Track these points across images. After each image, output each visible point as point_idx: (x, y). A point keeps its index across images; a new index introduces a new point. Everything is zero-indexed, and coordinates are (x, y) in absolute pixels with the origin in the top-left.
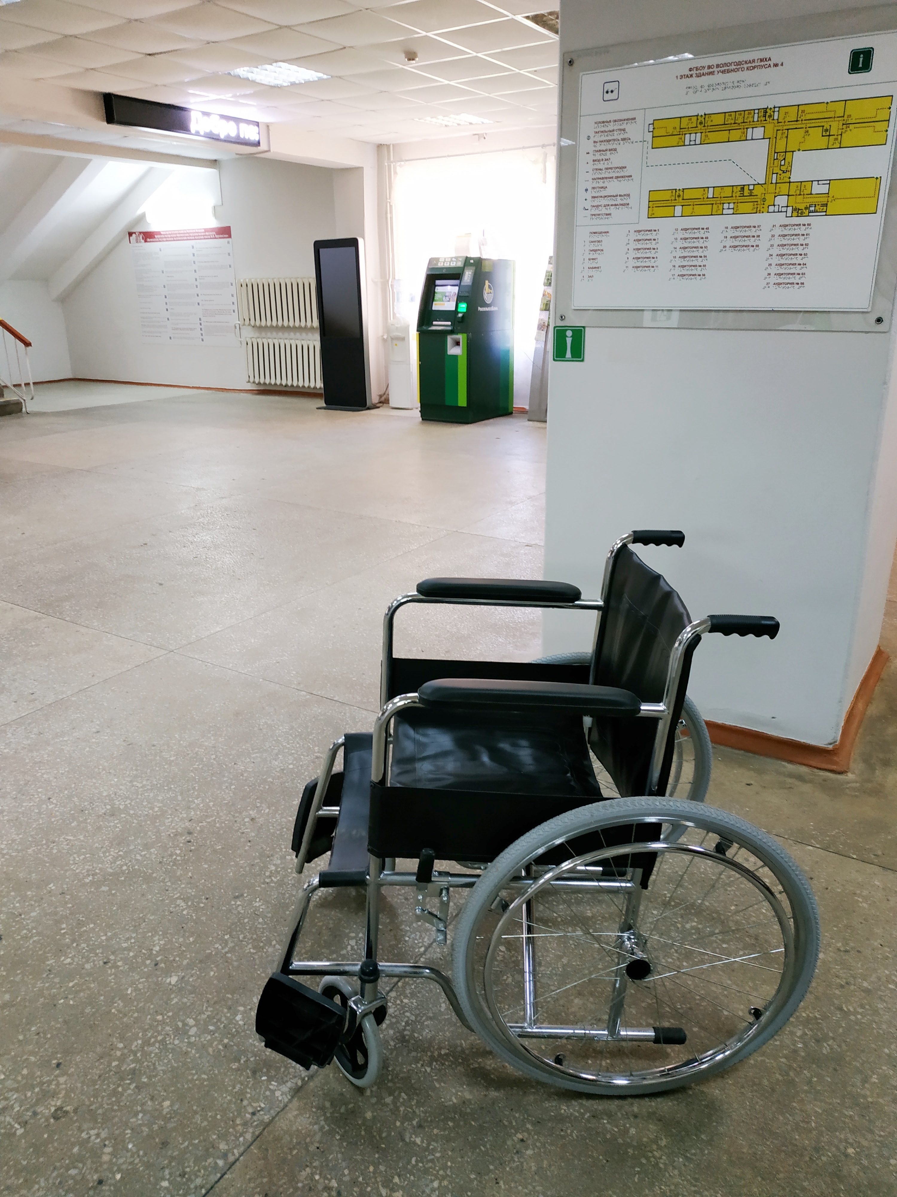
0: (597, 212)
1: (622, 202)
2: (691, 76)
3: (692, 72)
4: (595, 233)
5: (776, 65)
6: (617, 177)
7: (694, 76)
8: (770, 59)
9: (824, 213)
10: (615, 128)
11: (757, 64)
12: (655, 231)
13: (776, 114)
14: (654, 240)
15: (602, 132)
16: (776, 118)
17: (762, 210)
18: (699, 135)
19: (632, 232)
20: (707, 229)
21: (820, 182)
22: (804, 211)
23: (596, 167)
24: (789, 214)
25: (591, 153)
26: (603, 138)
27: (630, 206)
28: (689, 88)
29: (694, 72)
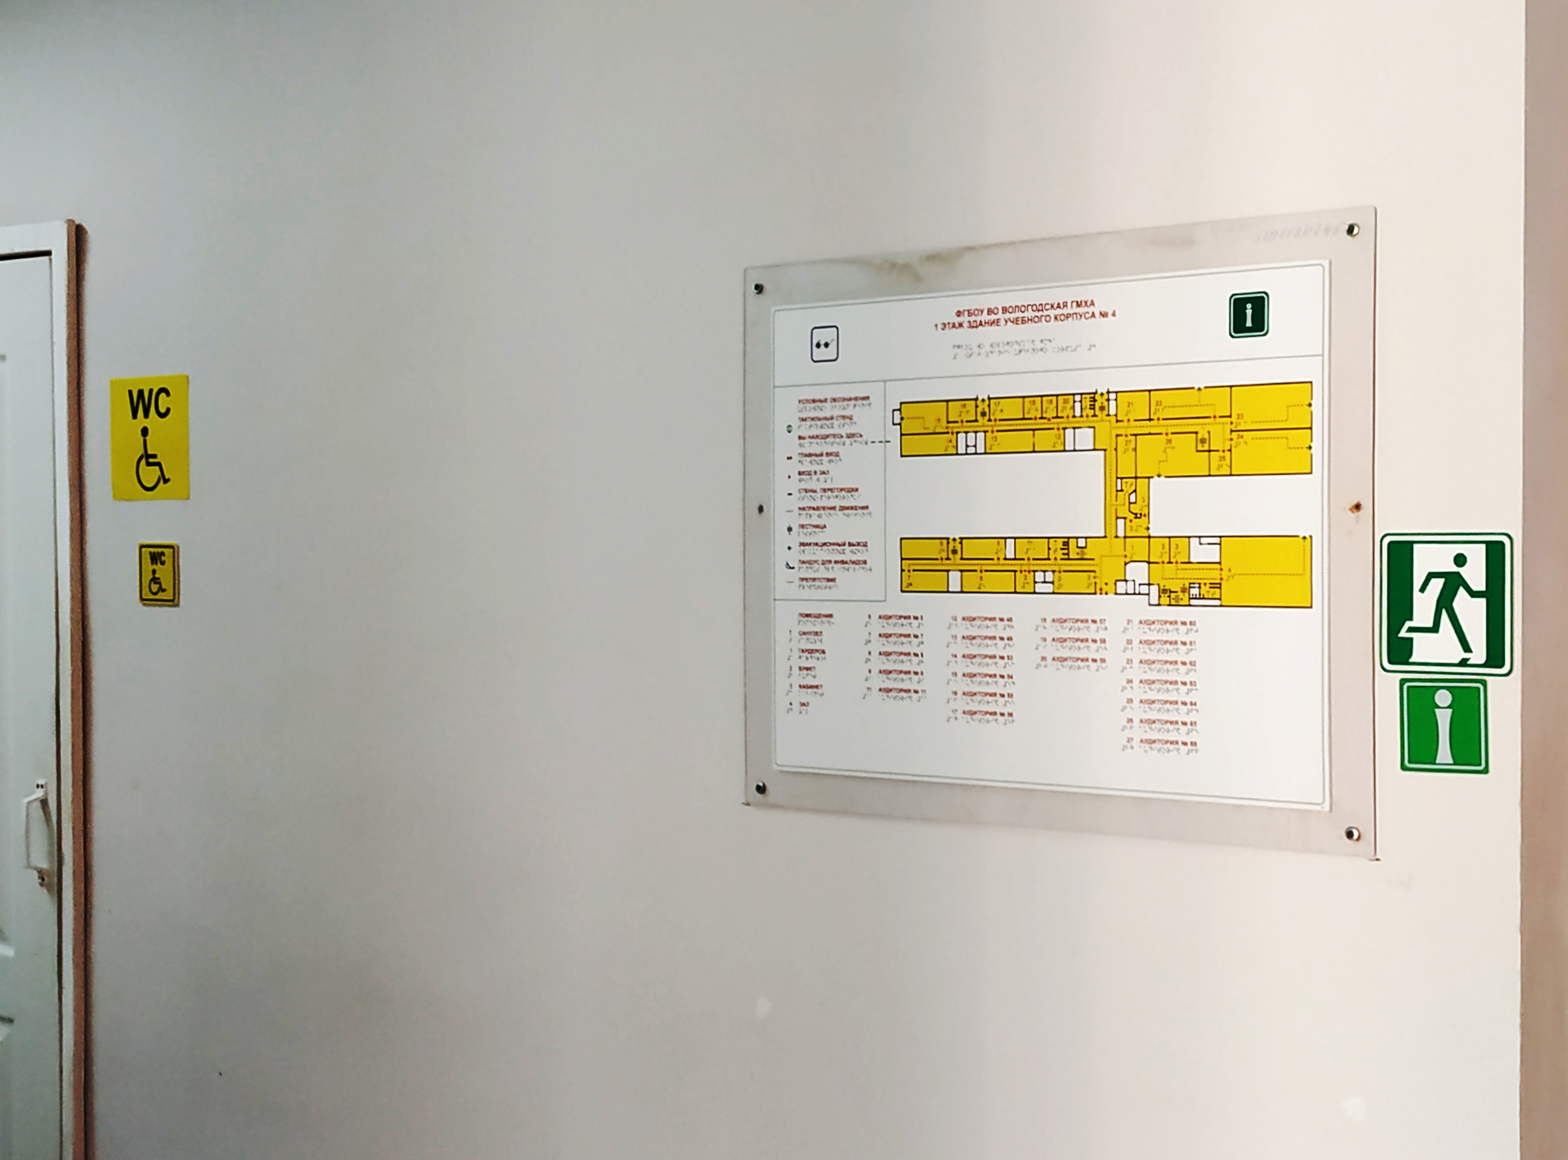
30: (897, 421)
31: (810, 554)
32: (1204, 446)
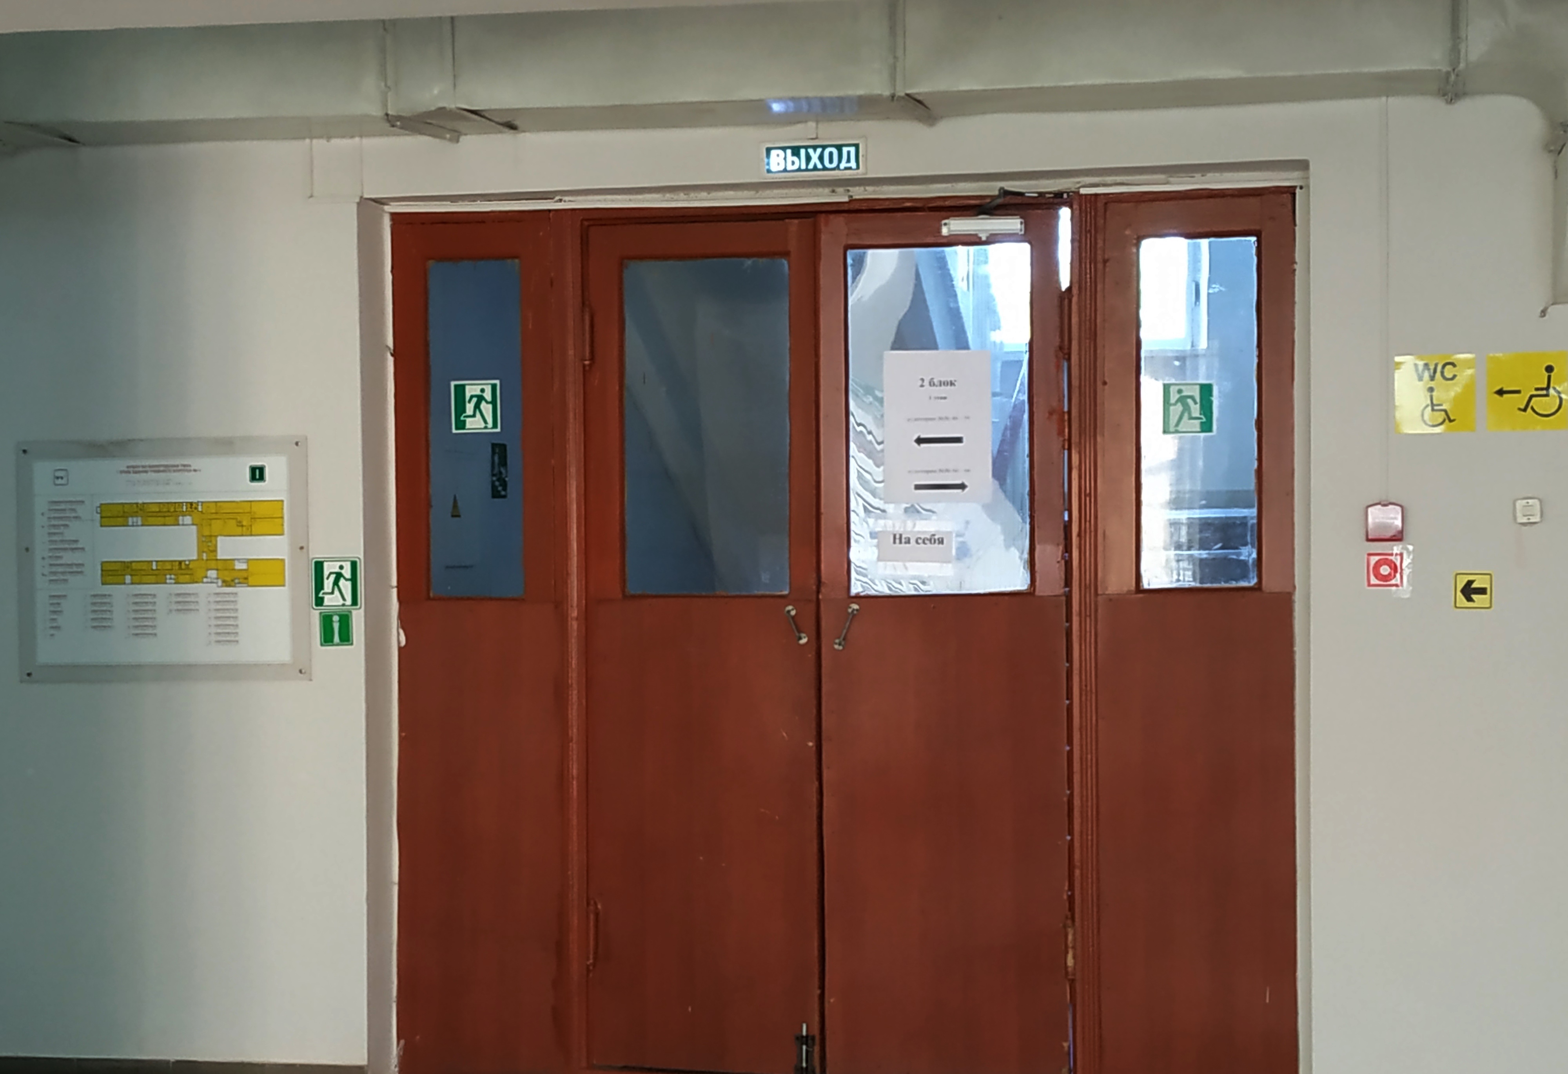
30: (99, 511)
31: (54, 569)
32: (240, 524)
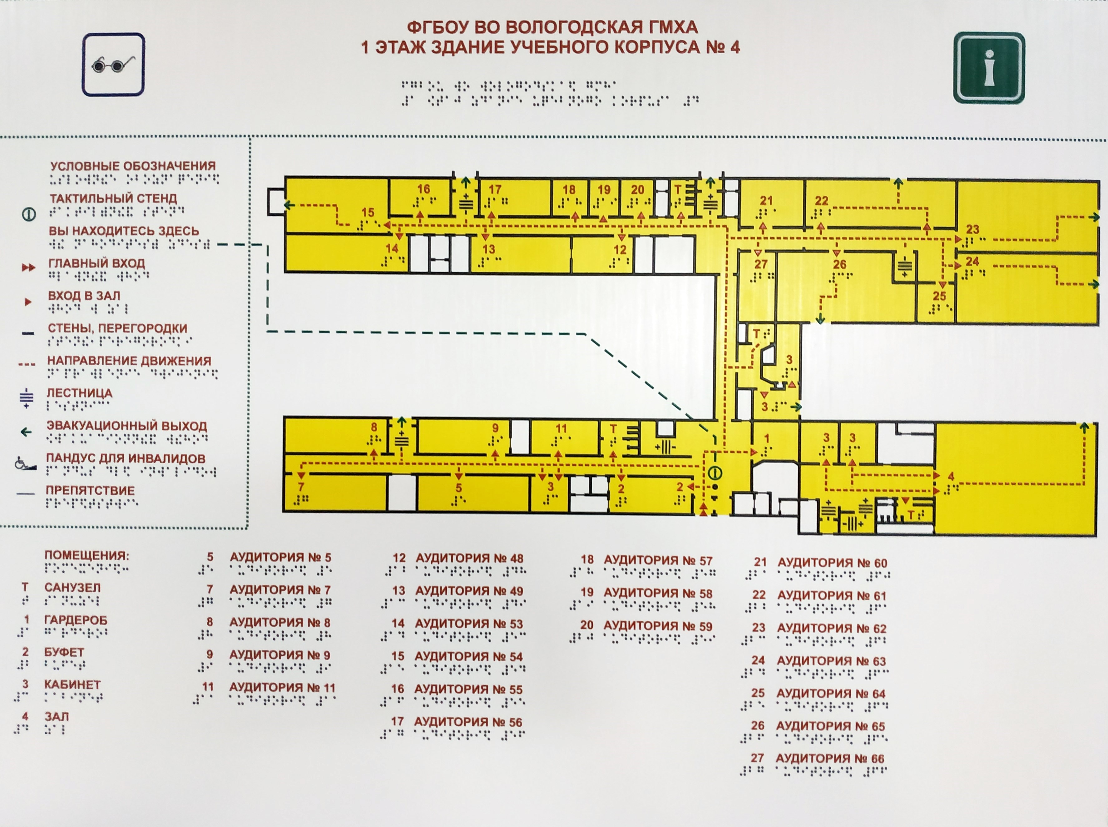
0: (74, 479)
1: (175, 450)
2: (419, 47)
3: (419, 36)
4: (67, 555)
5: (716, 47)
6: (151, 361)
7: (429, 47)
8: (693, 27)
9: (929, 529)
10: (137, 188)
11: (651, 38)
12: (316, 558)
13: (731, 199)
14: (315, 590)
15: (84, 199)
16: (731, 210)
17: (711, 506)
18: (460, 244)
19: (222, 558)
20: (518, 558)
21: (902, 427)
22: (860, 517)
23: (60, 317)
24: (809, 523)
25: (42, 268)
26: (86, 221)
27: (208, 466)
28: (414, 85)
29: (428, 37)
